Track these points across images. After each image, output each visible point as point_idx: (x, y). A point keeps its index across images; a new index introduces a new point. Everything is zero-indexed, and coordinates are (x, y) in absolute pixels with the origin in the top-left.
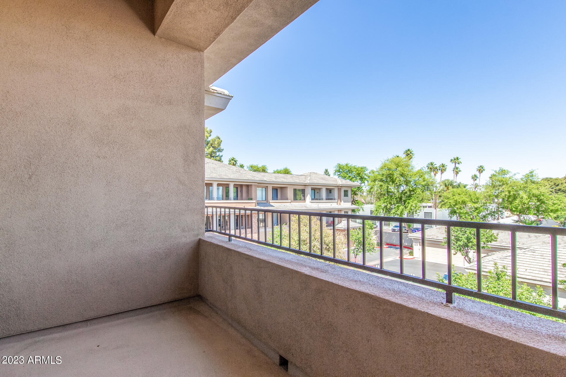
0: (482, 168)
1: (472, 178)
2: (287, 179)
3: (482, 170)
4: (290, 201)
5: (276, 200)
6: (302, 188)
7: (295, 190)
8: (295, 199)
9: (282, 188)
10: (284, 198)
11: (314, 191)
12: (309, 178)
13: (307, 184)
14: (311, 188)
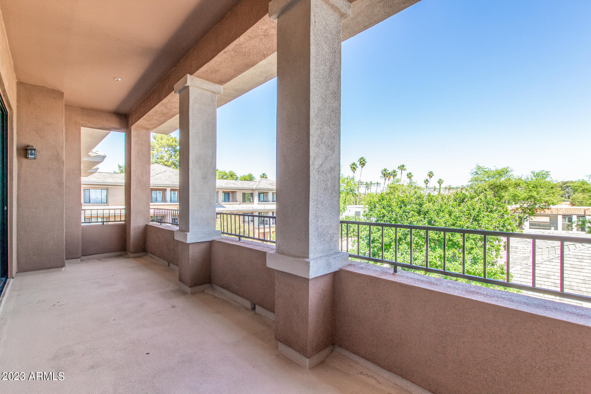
0: (432, 173)
1: (425, 182)
2: (236, 185)
3: (431, 175)
4: (239, 203)
5: (227, 202)
6: (251, 192)
7: (244, 194)
8: (244, 201)
9: (233, 192)
10: (235, 200)
11: (263, 194)
12: (257, 184)
13: (254, 189)
14: (259, 192)
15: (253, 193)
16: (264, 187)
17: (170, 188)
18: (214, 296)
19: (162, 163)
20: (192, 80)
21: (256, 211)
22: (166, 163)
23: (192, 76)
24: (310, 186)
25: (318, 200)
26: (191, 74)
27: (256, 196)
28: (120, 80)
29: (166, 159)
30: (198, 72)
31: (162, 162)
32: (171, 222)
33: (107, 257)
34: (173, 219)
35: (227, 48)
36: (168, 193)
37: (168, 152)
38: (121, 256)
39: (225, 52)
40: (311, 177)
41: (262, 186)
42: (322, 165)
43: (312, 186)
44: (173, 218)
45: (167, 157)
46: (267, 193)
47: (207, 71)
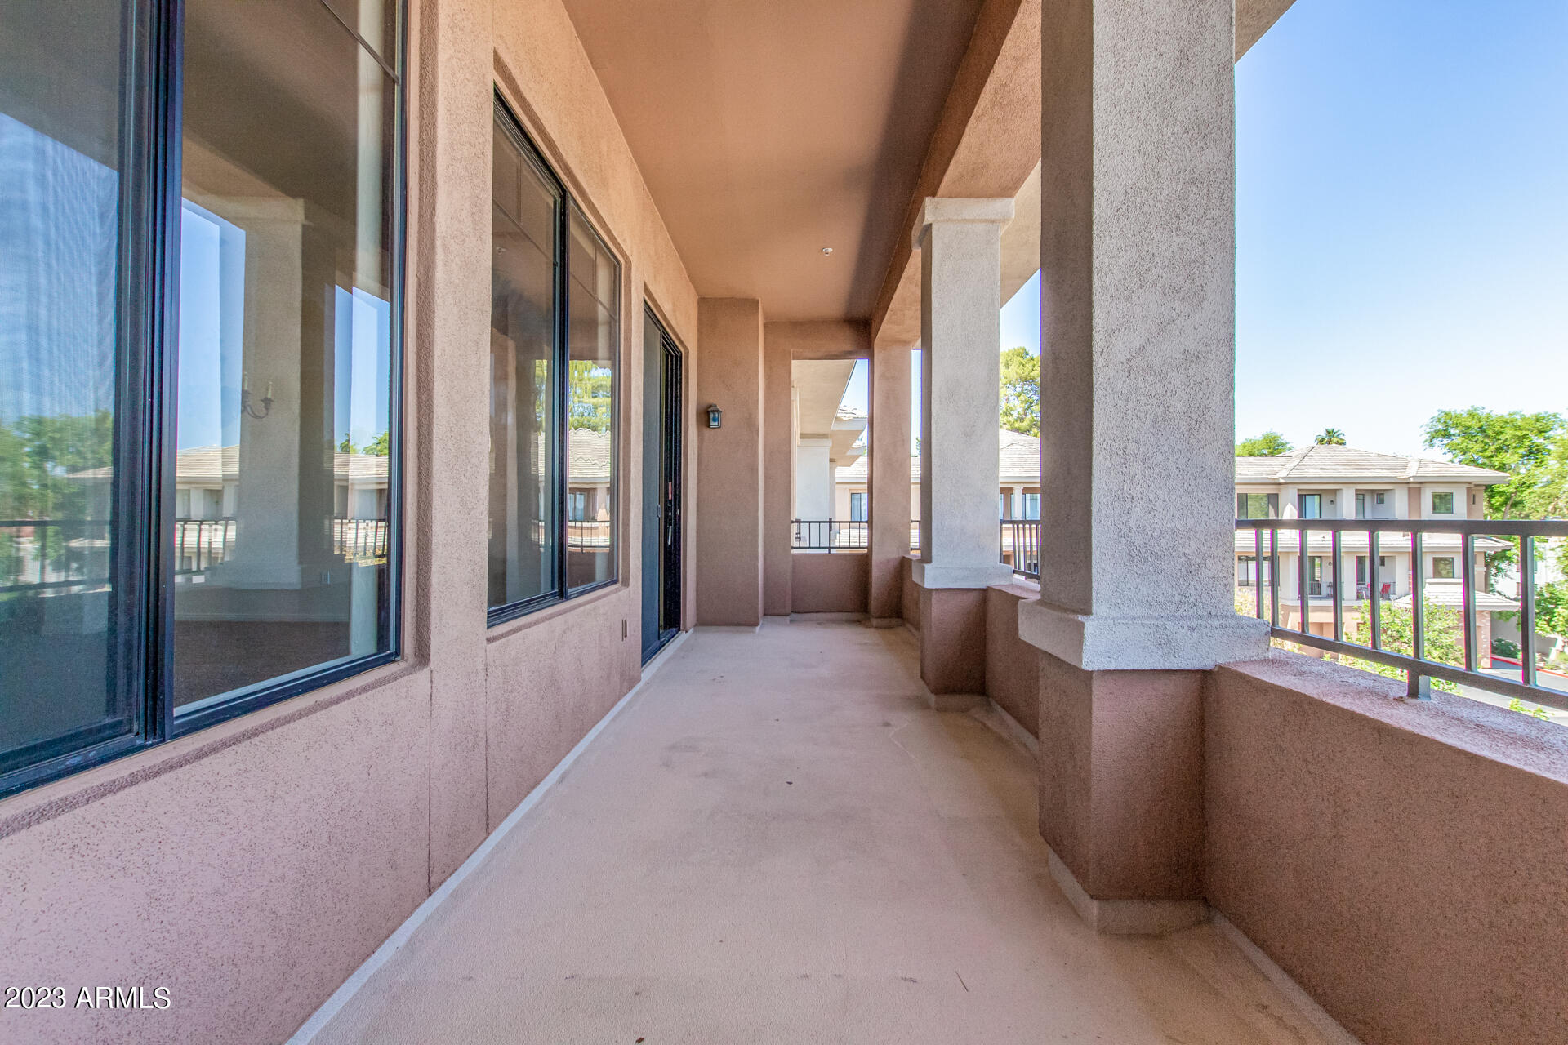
11: (1317, 497)
12: (1295, 464)
13: (1281, 481)
14: (1299, 490)
15: (1277, 495)
16: (1321, 472)
17: (1022, 486)
18: (984, 724)
19: (1008, 426)
20: (936, 208)
21: (1288, 553)
22: (1017, 425)
23: (936, 198)
24: (1095, 414)
25: (1128, 451)
26: (934, 195)
27: (1289, 506)
28: (830, 250)
29: (1019, 413)
30: (943, 185)
31: (1009, 422)
32: (1022, 569)
33: (833, 621)
34: (1030, 564)
35: (977, 106)
36: (1017, 496)
37: (1023, 397)
38: (858, 622)
39: (978, 119)
40: (1096, 387)
41: (1312, 471)
42: (1143, 349)
43: (1102, 412)
44: (1028, 561)
45: (1020, 410)
46: (1335, 491)
47: (962, 176)
